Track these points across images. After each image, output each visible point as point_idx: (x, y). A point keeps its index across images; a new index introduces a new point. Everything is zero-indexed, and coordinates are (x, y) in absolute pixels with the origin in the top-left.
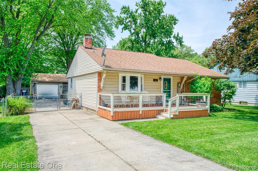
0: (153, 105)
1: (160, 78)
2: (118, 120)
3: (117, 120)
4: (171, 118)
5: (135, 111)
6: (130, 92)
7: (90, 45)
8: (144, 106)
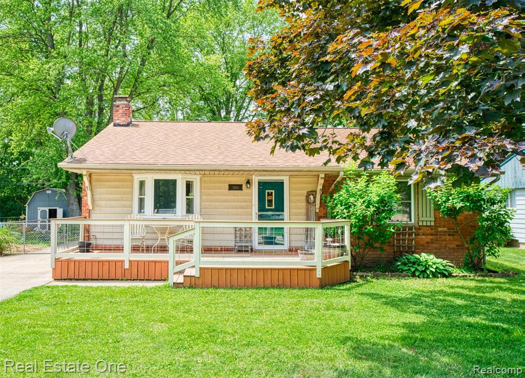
0: (161, 248)
1: (248, 182)
2: (66, 279)
3: (64, 280)
4: (174, 283)
5: (112, 261)
6: (154, 217)
7: (123, 119)
8: (135, 249)
